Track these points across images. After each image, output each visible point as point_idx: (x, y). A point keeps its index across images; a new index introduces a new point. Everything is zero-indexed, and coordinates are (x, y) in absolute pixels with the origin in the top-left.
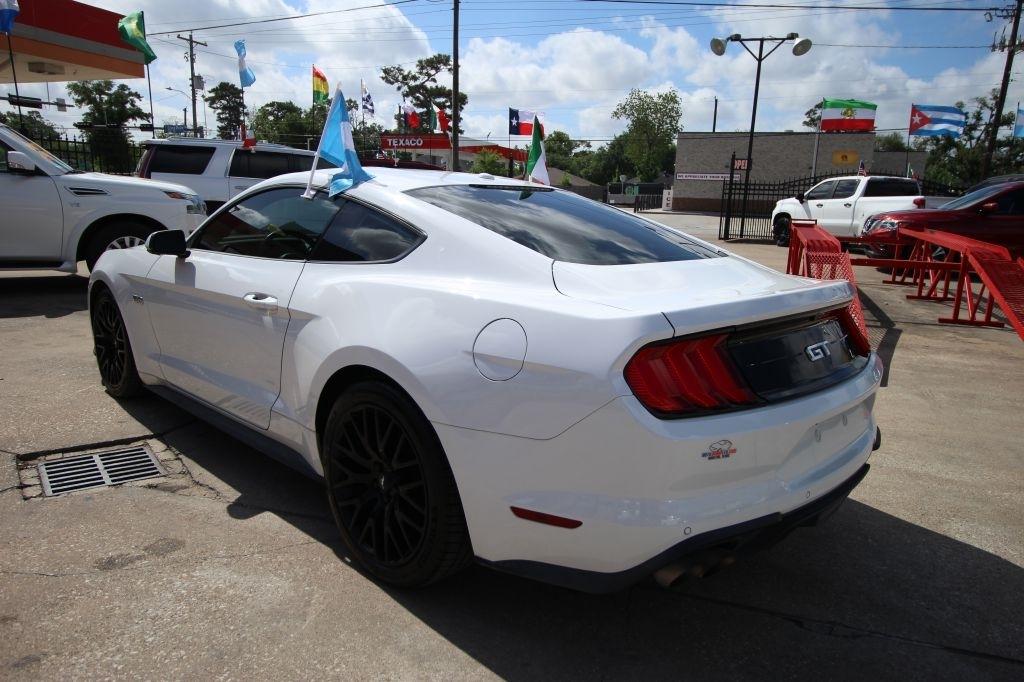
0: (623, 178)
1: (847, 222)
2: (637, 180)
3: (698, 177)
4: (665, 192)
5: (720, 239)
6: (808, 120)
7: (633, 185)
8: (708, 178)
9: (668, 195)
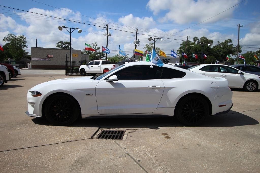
0: (9, 59)
1: (99, 70)
2: (14, 60)
3: (39, 59)
4: (28, 64)
5: (66, 75)
6: (57, 45)
7: (13, 61)
8: (42, 60)
9: (29, 64)
